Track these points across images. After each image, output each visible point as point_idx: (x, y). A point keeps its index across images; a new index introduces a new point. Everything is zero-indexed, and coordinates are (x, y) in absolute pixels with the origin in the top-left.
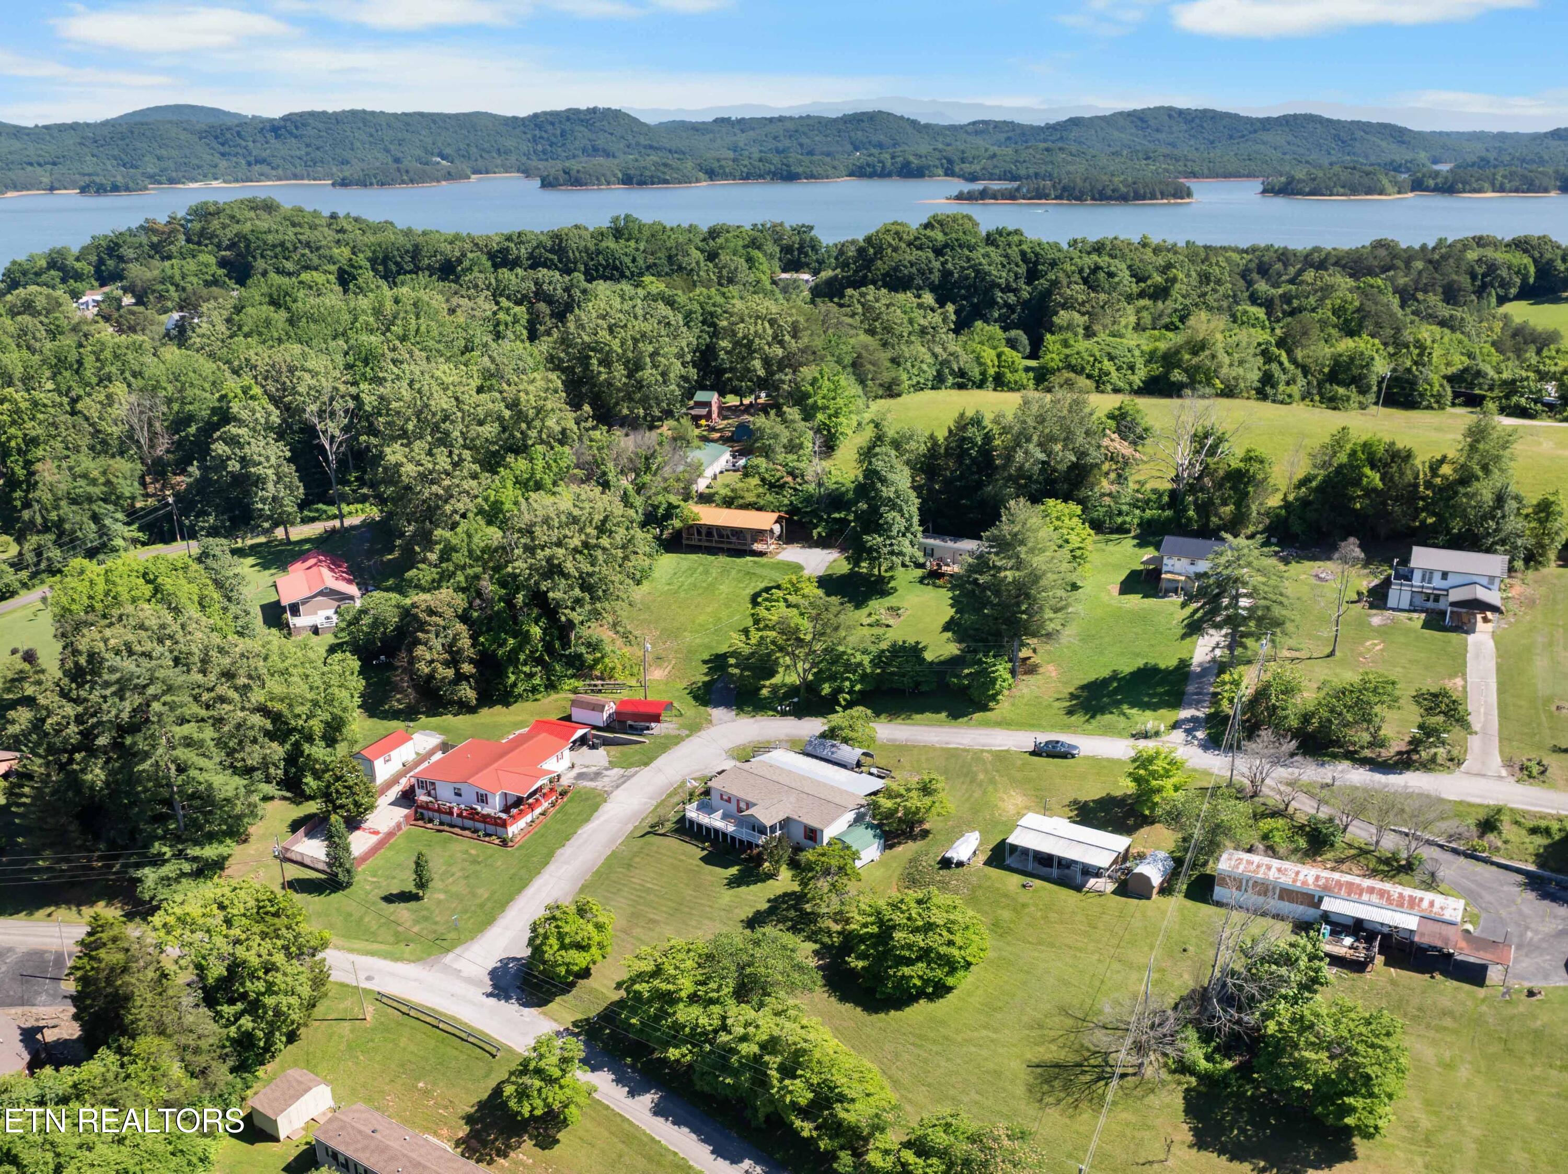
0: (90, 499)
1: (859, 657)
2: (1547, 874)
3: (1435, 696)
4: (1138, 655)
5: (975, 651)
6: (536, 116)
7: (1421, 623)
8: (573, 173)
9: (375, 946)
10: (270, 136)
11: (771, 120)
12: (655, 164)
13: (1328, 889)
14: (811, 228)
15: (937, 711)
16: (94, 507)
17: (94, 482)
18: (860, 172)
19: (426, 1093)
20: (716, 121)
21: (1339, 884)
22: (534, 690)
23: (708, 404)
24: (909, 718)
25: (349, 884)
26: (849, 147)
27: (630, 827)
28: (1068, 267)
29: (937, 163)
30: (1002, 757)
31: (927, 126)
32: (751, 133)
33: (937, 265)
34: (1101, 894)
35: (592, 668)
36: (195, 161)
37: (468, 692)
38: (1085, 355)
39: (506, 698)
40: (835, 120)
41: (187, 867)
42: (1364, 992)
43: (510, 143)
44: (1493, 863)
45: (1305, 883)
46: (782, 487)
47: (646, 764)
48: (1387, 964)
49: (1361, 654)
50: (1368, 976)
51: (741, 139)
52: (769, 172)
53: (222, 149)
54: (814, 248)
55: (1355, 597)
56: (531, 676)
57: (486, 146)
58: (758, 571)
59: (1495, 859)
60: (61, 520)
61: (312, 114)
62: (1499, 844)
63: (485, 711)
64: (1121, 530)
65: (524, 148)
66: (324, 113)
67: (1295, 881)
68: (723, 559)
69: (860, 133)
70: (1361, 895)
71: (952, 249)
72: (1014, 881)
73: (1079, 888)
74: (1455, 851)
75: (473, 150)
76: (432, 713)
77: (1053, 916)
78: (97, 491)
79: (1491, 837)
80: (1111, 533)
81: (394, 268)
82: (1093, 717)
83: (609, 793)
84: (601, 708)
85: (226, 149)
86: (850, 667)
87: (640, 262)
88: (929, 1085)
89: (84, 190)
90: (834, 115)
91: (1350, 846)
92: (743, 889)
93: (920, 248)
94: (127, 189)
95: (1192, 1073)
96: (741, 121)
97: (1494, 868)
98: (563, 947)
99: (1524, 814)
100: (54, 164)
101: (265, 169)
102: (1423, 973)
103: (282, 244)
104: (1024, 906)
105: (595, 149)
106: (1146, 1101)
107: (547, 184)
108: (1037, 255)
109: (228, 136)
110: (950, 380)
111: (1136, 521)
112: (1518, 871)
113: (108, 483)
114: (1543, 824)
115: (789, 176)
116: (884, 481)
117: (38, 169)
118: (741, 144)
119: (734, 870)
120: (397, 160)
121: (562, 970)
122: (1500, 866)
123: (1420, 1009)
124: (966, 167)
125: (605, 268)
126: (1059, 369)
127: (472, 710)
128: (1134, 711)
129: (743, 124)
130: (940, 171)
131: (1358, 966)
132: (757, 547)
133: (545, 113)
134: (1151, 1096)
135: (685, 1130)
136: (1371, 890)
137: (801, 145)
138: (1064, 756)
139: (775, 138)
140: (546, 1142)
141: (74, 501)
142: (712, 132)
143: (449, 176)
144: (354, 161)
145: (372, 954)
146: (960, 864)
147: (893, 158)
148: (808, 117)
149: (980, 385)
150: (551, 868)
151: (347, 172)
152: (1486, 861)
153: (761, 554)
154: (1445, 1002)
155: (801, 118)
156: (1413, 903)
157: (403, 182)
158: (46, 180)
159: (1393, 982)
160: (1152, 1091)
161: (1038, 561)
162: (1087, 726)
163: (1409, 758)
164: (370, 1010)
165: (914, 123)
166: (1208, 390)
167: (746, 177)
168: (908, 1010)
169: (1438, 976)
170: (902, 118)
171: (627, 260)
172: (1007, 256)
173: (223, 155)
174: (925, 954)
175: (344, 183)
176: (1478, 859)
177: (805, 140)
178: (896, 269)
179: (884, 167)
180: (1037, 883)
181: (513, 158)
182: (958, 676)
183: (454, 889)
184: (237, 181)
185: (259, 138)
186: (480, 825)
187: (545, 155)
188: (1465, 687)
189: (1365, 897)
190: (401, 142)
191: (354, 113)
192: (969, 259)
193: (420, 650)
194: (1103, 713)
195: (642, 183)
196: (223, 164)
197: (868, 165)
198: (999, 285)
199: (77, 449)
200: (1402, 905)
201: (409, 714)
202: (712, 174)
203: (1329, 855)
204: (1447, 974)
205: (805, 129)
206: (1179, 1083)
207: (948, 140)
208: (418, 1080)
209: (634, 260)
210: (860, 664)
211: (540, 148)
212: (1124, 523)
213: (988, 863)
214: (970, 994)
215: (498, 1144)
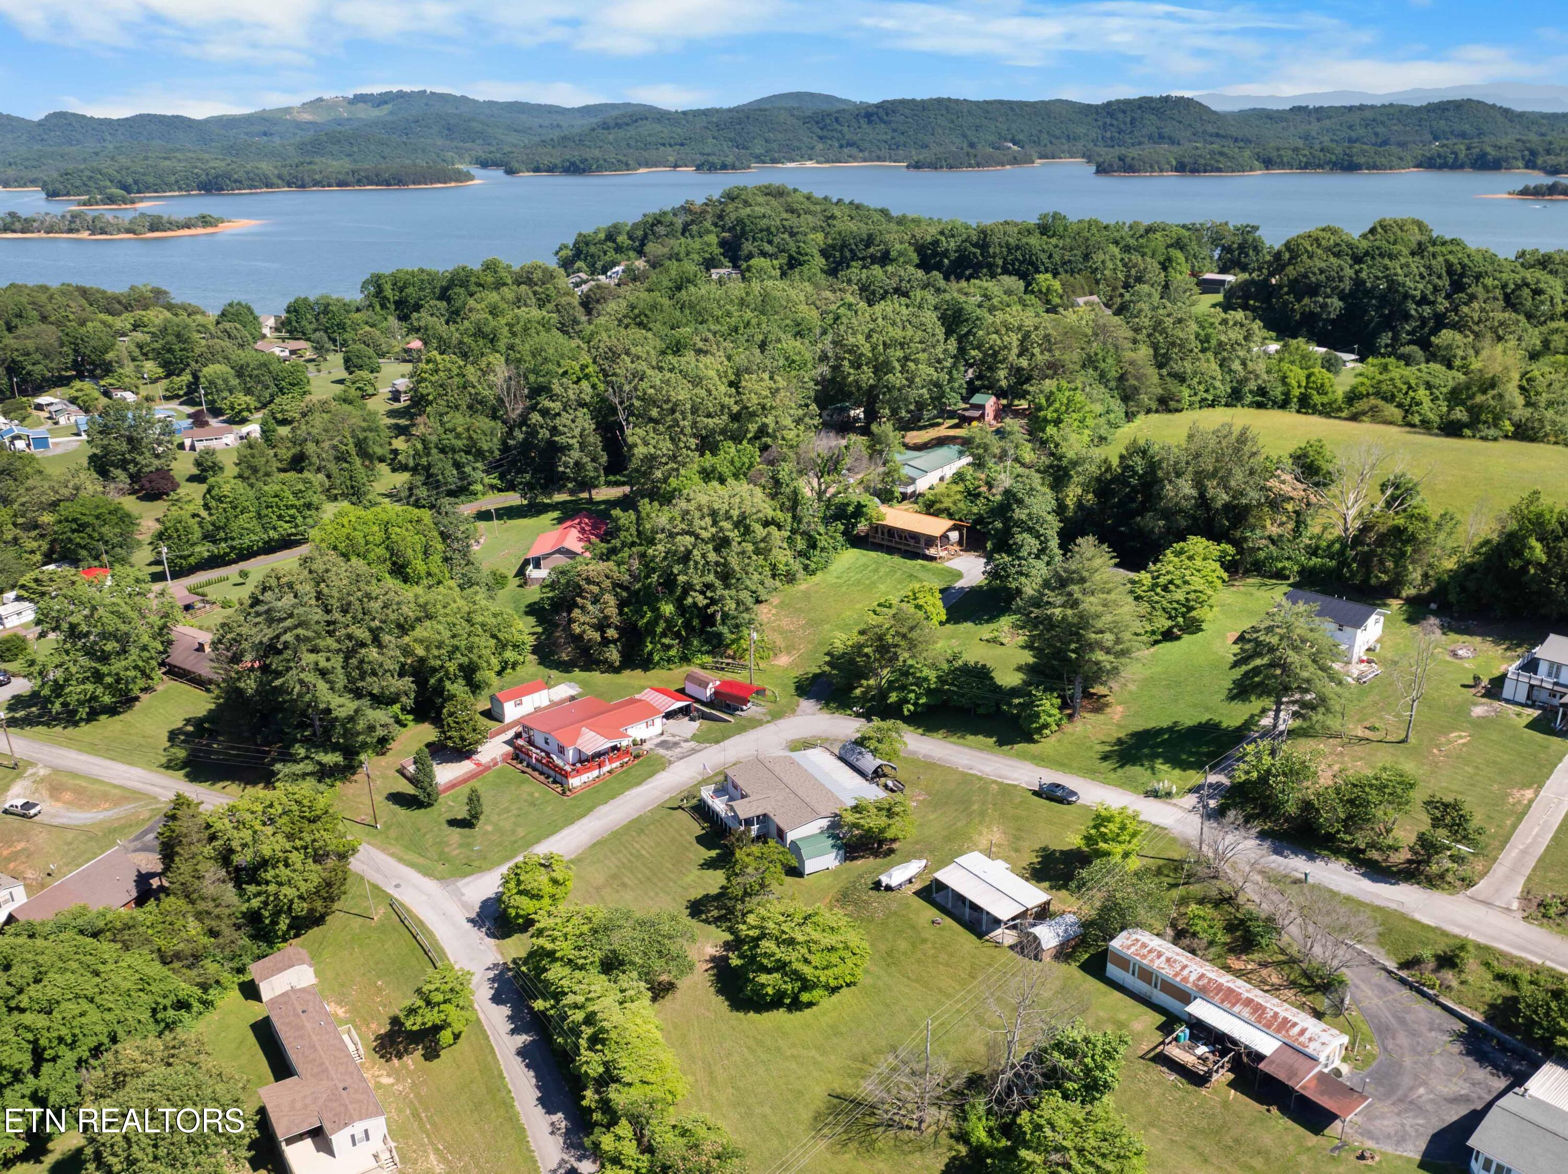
0: (454, 450)
1: (926, 672)
2: (1492, 1029)
3: (1446, 806)
4: (1207, 709)
5: (1030, 684)
6: (1109, 104)
7: (1526, 720)
8: (1128, 160)
9: (421, 860)
10: (863, 121)
11: (1351, 109)
12: (1212, 153)
13: (1206, 991)
14: (1255, 228)
15: (988, 735)
16: (457, 457)
17: (458, 436)
18: (1430, 163)
19: (380, 989)
20: (1293, 109)
21: (1220, 988)
22: (669, 660)
23: (981, 407)
24: (963, 737)
25: (430, 805)
26: (1430, 137)
27: (667, 796)
28: (1489, 281)
29: (1518, 155)
30: (1007, 791)
31: (1522, 115)
32: (1327, 122)
33: (1349, 272)
34: (998, 945)
35: (728, 646)
36: (797, 144)
37: (613, 654)
38: (1399, 384)
39: (646, 664)
40: (1418, 109)
41: (310, 768)
42: (1191, 1107)
43: (1081, 130)
44: (1438, 1004)
45: (1185, 979)
46: (978, 495)
47: (717, 742)
48: (1232, 1085)
49: (1438, 746)
50: (1203, 1091)
51: (1315, 127)
52: (1330, 161)
53: (820, 133)
54: (1256, 250)
55: (1471, 682)
56: (669, 647)
57: (1058, 132)
58: (921, 575)
59: (1442, 1000)
60: (429, 466)
61: (903, 102)
62: (1454, 984)
63: (627, 673)
64: (1280, 575)
65: (1093, 134)
66: (913, 101)
67: (1176, 975)
68: (897, 560)
69: (1442, 122)
70: (1234, 1005)
71: (1373, 258)
72: (931, 913)
73: (980, 935)
74: (1403, 981)
75: (1045, 136)
76: (586, 668)
77: (944, 957)
78: (459, 443)
79: (1449, 976)
80: (1271, 577)
81: (848, 254)
82: (1121, 766)
83: (670, 763)
84: (704, 685)
85: (825, 133)
86: (919, 682)
87: (1056, 258)
88: (738, 1089)
89: (699, 168)
90: (1417, 104)
91: (1282, 951)
92: (711, 872)
93: (1337, 255)
94: (734, 167)
95: (967, 1142)
96: (1319, 110)
97: (1438, 1010)
98: (520, 893)
99: (1501, 955)
100: (682, 145)
101: (854, 151)
102: (1261, 1103)
103: (768, 229)
104: (924, 941)
105: (1161, 137)
106: (910, 1158)
107: (1102, 170)
108: (1464, 266)
109: (828, 121)
110: (1249, 398)
111: (1296, 568)
112: (1462, 1018)
113: (470, 438)
114: (1512, 970)
115: (1348, 166)
116: (1020, 502)
117: (669, 149)
118: (1314, 134)
119: (713, 853)
120: (972, 145)
121: (513, 912)
122: (1445, 1008)
123: (1237, 1141)
124: (1552, 160)
125: (1021, 263)
126: (1368, 395)
127: (617, 670)
128: (1165, 767)
129: (1320, 113)
130: (1520, 164)
131: (1198, 1080)
132: (932, 552)
133: (1118, 101)
134: (918, 1154)
135: (532, 1073)
136: (1248, 1002)
137: (1376, 134)
138: (1061, 801)
139: (1350, 127)
140: (432, 1054)
141: (442, 451)
142: (1286, 120)
143: (1015, 161)
144: (932, 145)
145: (412, 865)
146: (889, 888)
147: (1468, 148)
148: (1391, 105)
149: (1284, 405)
150: (584, 821)
151: (924, 155)
152: (1433, 1000)
153: (932, 559)
154: (1267, 1140)
155: (1384, 106)
156: (1281, 1026)
157: (970, 166)
158: (671, 159)
159: (1225, 1104)
160: (921, 1149)
161: (1090, 604)
162: (1113, 775)
163: (1417, 869)
164: (380, 913)
165: (1506, 112)
166: (1492, 432)
167: (1305, 166)
168: (766, 1014)
169: (1274, 1110)
170: (1494, 106)
171: (1043, 257)
172: (1429, 268)
173: (821, 138)
174: (781, 967)
175: (917, 166)
176: (1424, 994)
177: (1380, 129)
178: (1305, 276)
179: (1456, 158)
180: (948, 921)
181: (1080, 145)
182: (1010, 704)
183: (502, 824)
184: (827, 161)
185: (854, 123)
186: (552, 773)
187: (1111, 143)
188: (1531, 801)
189: (1237, 1009)
190: (977, 128)
191: (939, 101)
192: (1386, 268)
193: (576, 613)
194: (1134, 764)
195: (1194, 171)
196: (820, 146)
197: (1439, 156)
198: (1413, 297)
199: (457, 407)
200: (1269, 1027)
201: (566, 667)
202: (1268, 163)
203: (1256, 956)
204: (1284, 1110)
205: (1384, 118)
206: (951, 1149)
207: (1543, 130)
208: (379, 978)
209: (1050, 257)
210: (926, 679)
211: (1108, 134)
212: (1284, 568)
213: (918, 893)
214: (824, 1014)
215: (401, 1047)
